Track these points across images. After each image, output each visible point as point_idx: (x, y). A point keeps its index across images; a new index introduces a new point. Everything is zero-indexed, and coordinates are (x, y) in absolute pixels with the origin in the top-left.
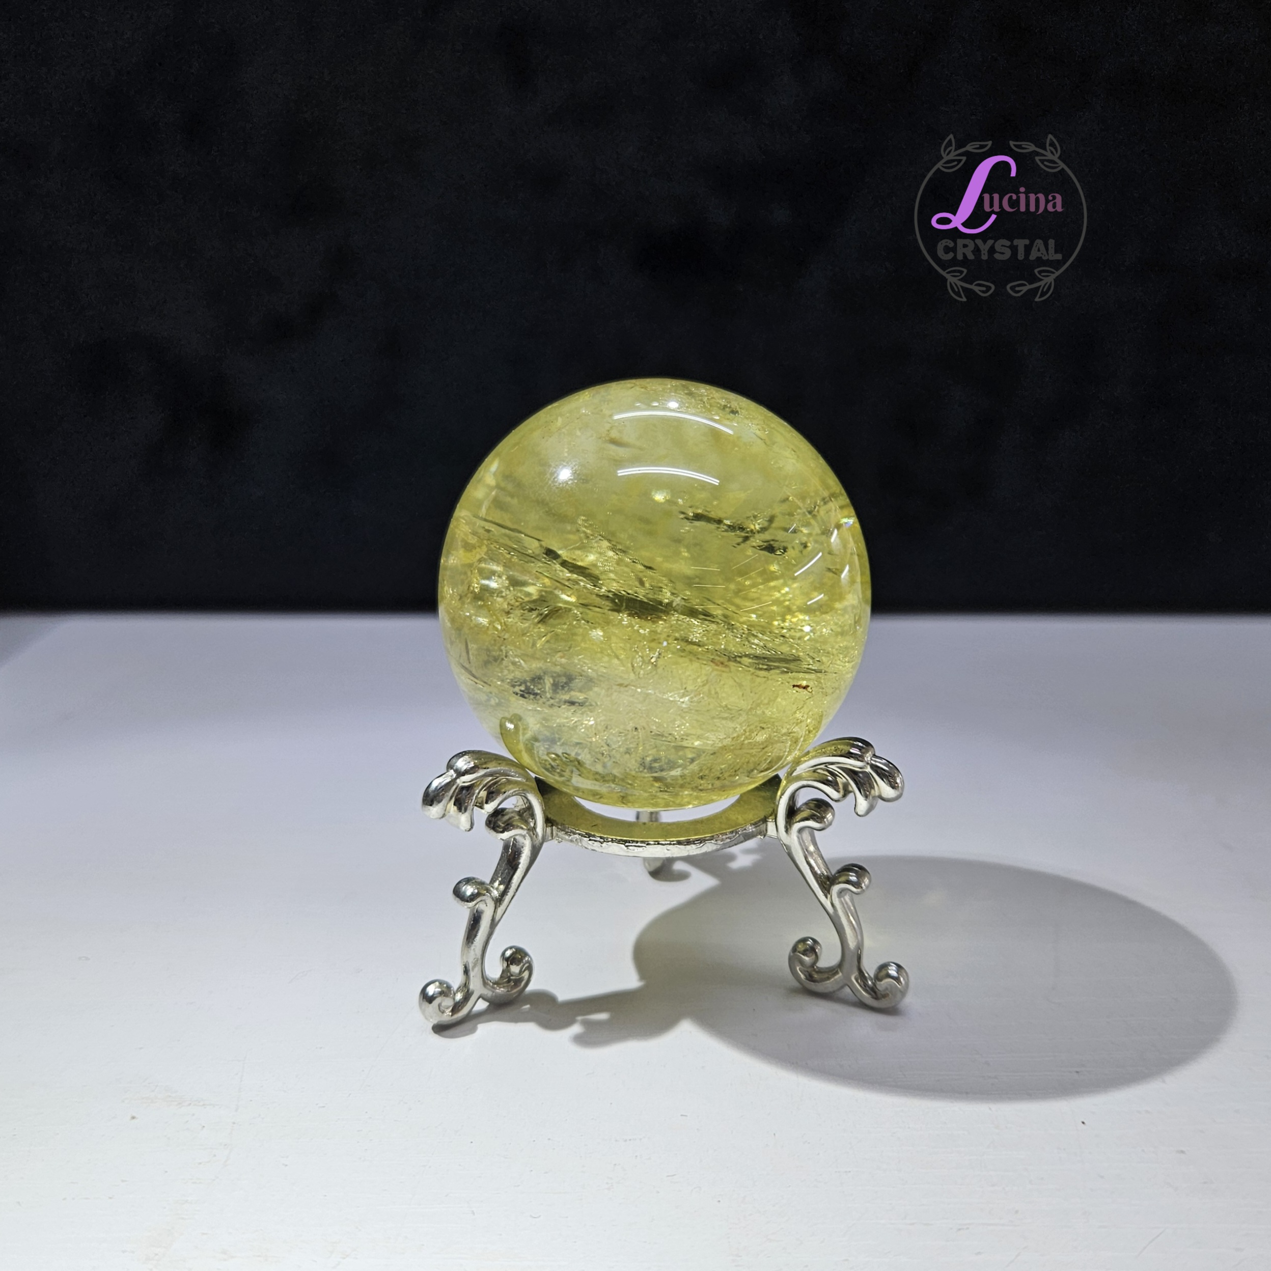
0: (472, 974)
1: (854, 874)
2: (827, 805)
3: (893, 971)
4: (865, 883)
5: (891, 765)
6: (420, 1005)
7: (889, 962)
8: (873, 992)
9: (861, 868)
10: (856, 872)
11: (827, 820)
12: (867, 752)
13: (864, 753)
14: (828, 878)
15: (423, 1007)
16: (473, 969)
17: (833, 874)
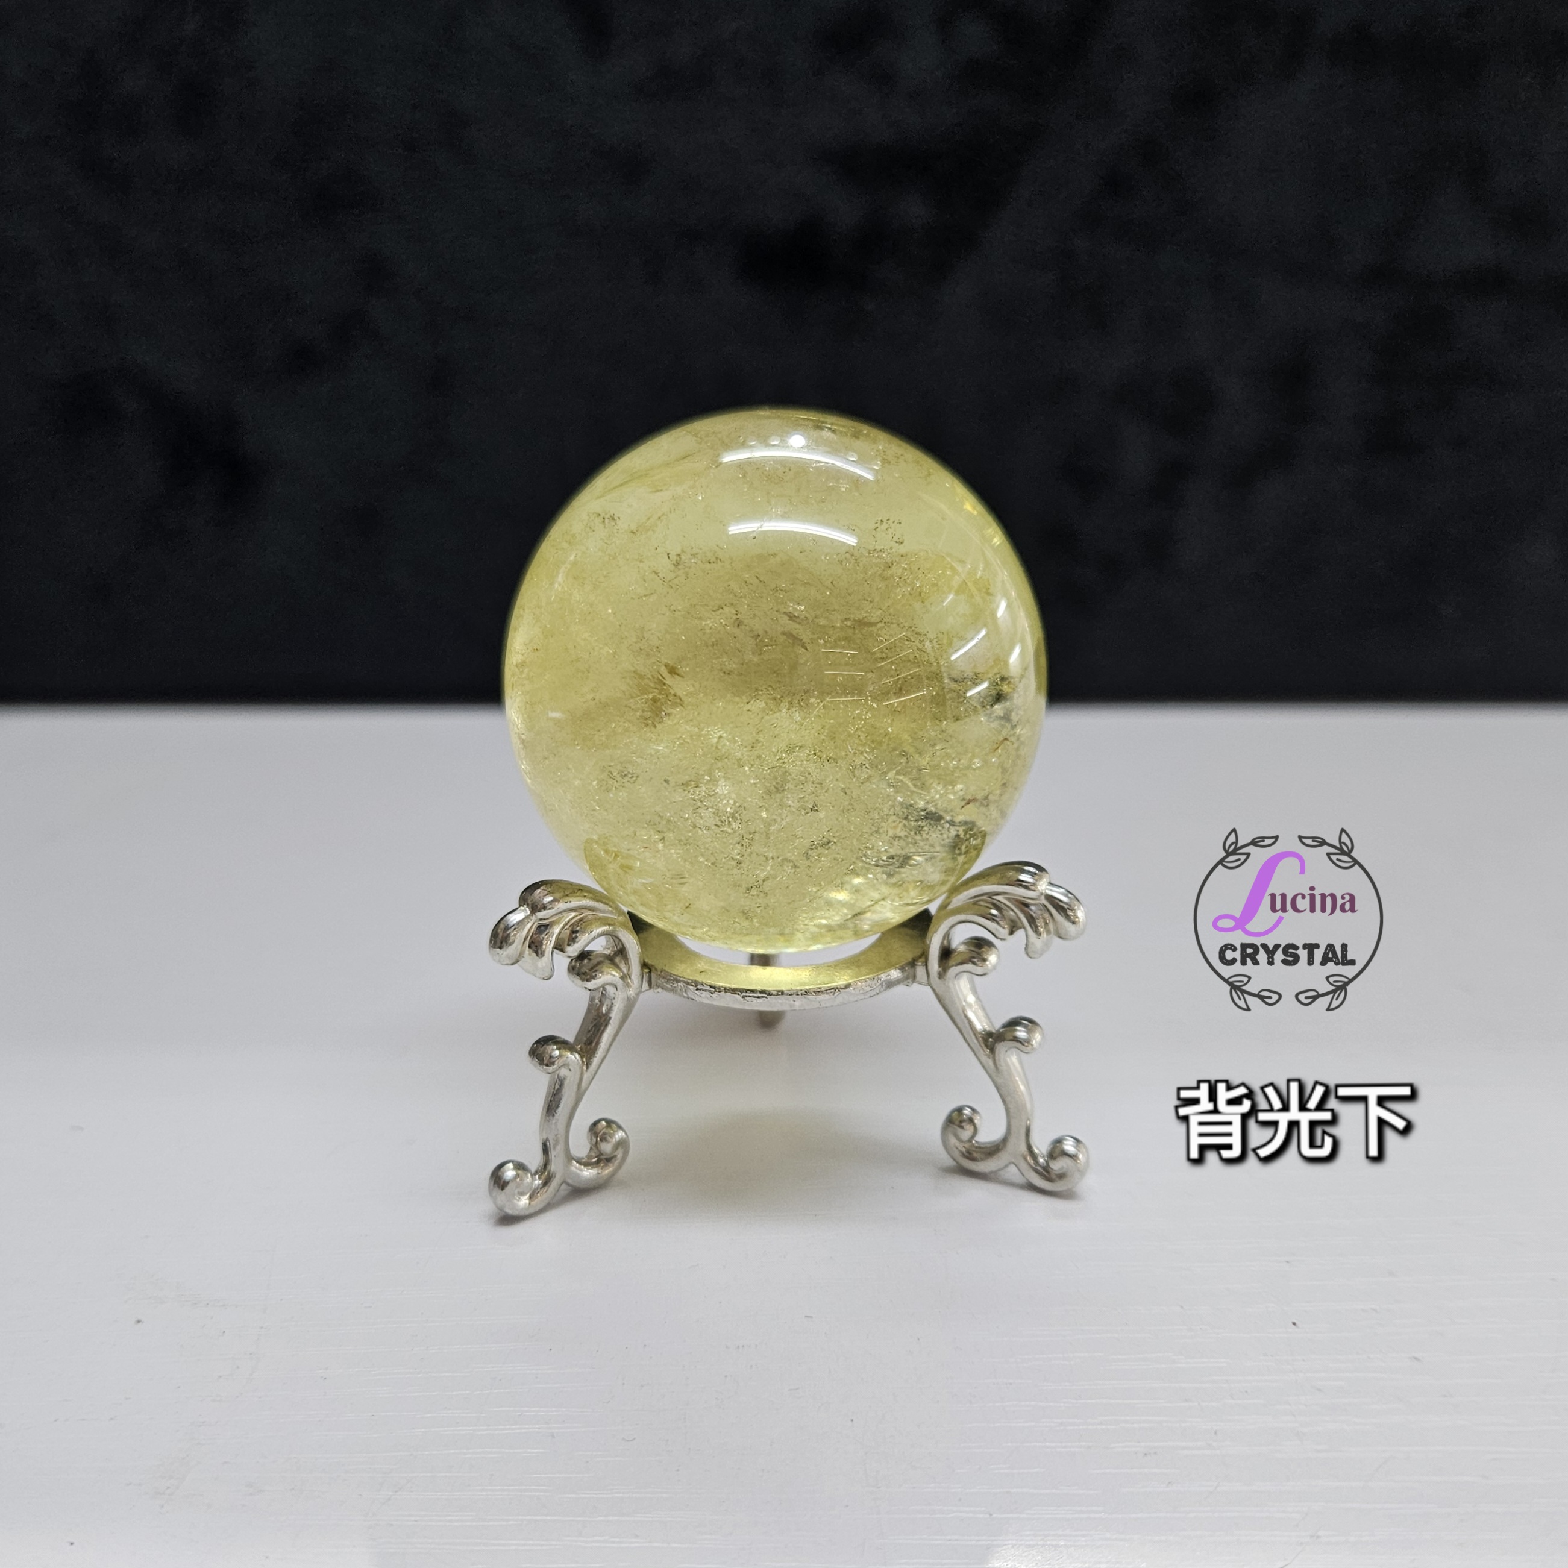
0: (553, 1154)
1: (1023, 1029)
2: (990, 944)
3: (1069, 1146)
4: (1036, 1040)
5: (1070, 895)
6: (490, 1191)
7: (1063, 1136)
8: (1046, 1173)
9: (1031, 1021)
10: (1026, 1026)
11: (990, 963)
12: (1041, 878)
13: (1036, 880)
14: (990, 1034)
15: (494, 1194)
16: (554, 1148)
17: (997, 1028)
